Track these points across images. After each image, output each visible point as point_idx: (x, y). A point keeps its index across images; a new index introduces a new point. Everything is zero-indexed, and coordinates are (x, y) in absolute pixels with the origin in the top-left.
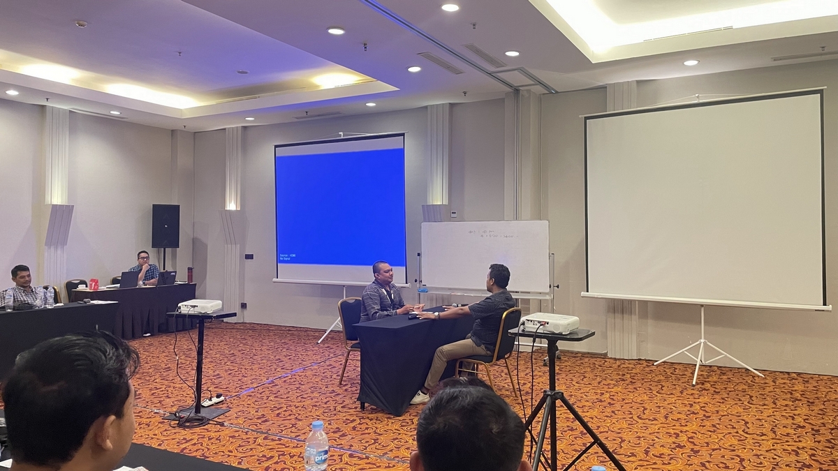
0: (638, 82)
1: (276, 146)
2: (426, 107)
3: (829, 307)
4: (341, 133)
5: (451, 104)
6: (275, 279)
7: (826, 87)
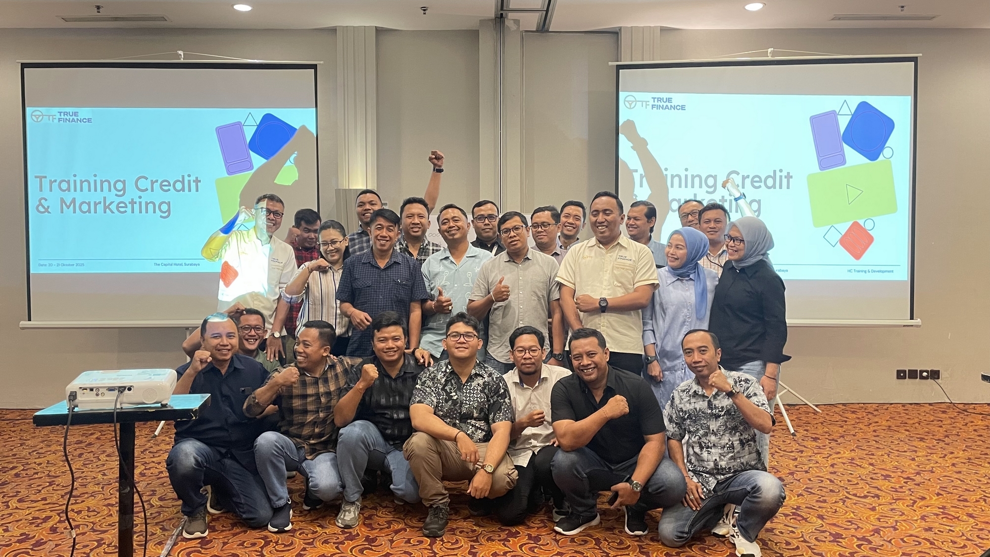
0: (664, 30)
1: (24, 66)
2: (333, 30)
3: (917, 321)
4: (181, 52)
5: (379, 31)
6: (24, 323)
7: (921, 55)
